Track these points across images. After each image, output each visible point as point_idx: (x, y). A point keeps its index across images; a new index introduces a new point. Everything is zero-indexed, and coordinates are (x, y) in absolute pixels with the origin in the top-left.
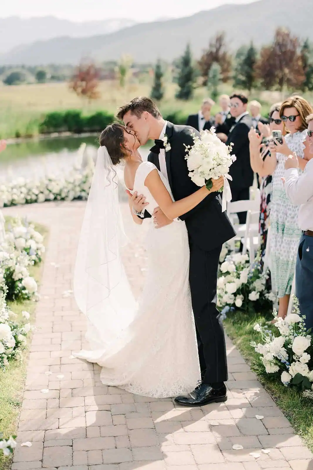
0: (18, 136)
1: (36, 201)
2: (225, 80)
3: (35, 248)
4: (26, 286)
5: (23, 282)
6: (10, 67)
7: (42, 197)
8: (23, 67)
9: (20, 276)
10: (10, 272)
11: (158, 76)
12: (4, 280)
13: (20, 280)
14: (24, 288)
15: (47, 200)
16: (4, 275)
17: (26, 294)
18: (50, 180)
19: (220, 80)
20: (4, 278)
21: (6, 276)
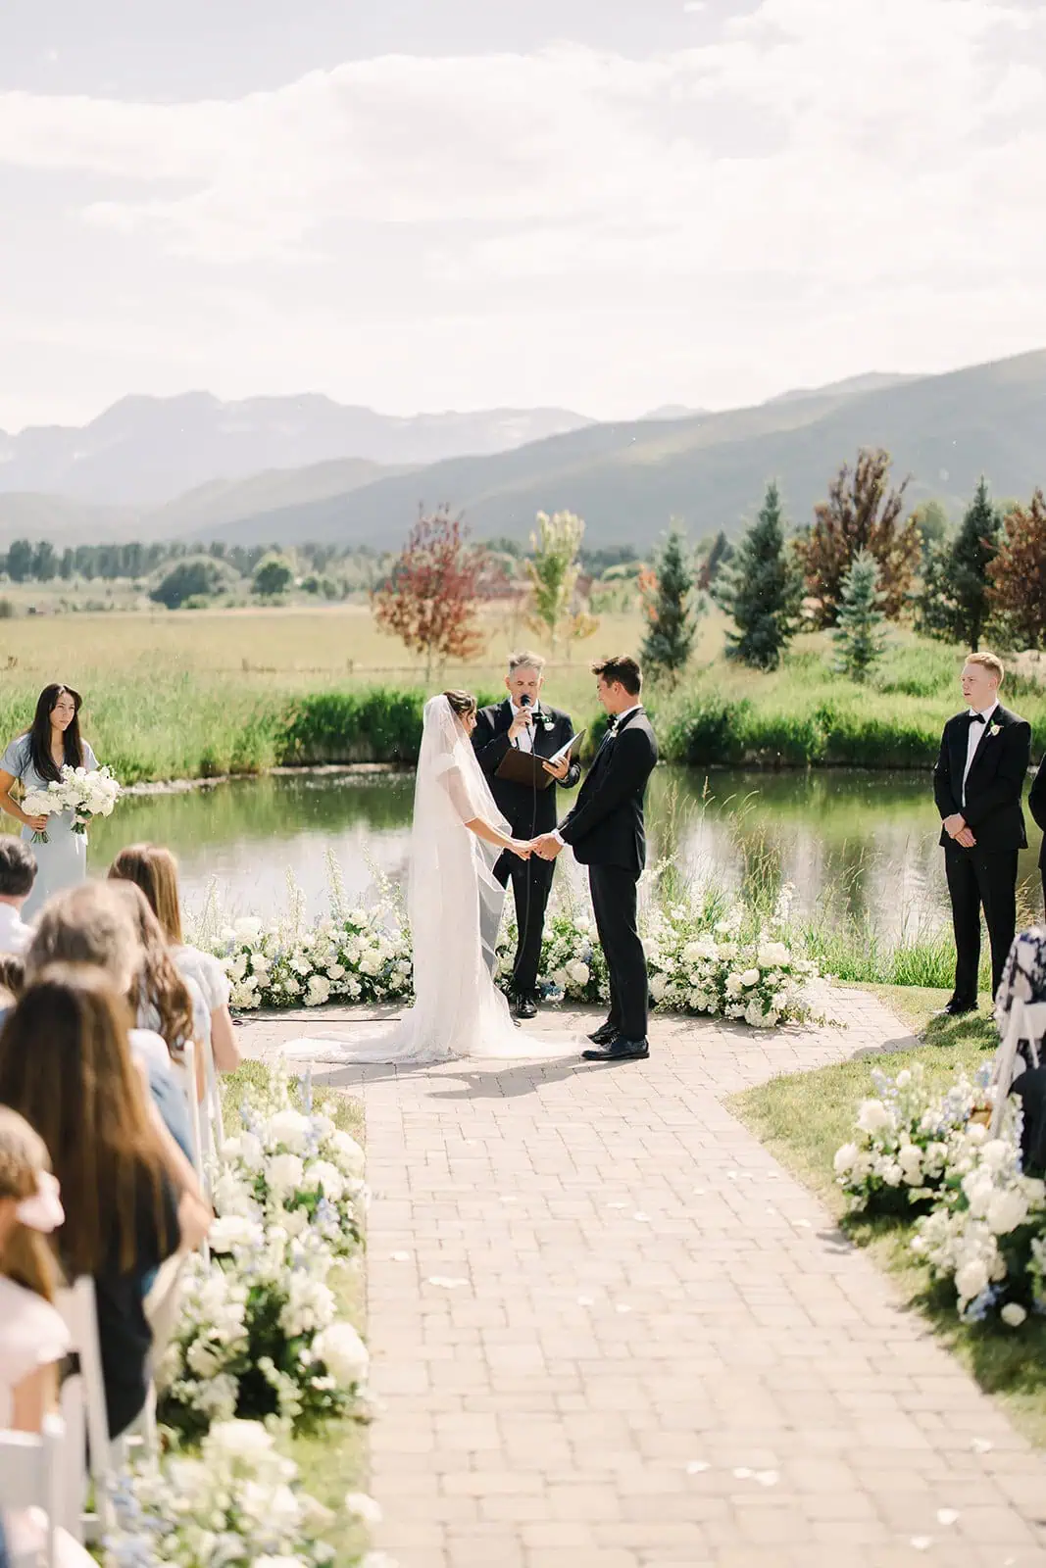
0: (208, 770)
1: (299, 1002)
2: (892, 608)
3: (337, 1196)
4: (327, 1361)
5: (318, 1342)
6: (174, 551)
7: (319, 988)
8: (217, 551)
9: (308, 1320)
10: (269, 1302)
11: (672, 588)
12: (245, 1332)
13: (308, 1336)
14: (320, 1369)
15: (337, 999)
16: (245, 1316)
17: (327, 1393)
18: (352, 929)
19: (877, 607)
20: (245, 1324)
21: (251, 1318)
